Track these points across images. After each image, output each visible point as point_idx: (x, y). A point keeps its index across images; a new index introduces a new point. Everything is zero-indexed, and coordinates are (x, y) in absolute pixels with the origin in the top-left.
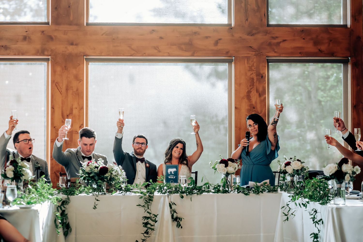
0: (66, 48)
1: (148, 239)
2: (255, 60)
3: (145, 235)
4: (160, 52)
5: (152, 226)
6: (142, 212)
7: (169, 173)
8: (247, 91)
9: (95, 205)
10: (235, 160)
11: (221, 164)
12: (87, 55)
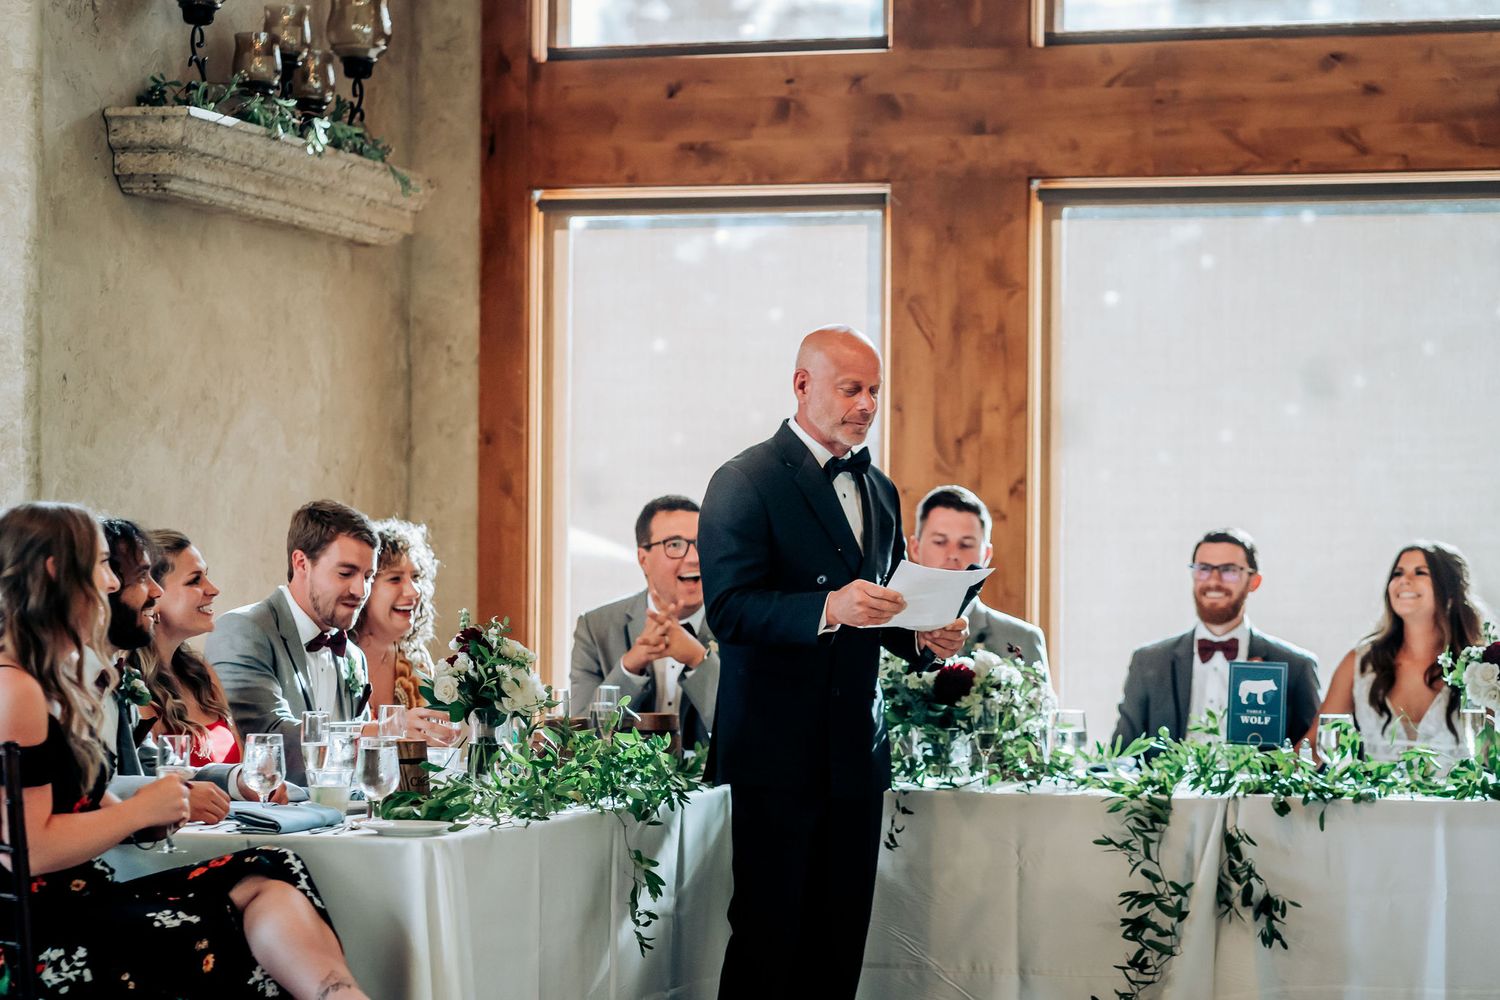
0: (954, 146)
1: (1145, 992)
3: (1132, 973)
4: (1363, 150)
5: (1162, 933)
6: (1117, 874)
7: (1244, 702)
12: (1045, 177)
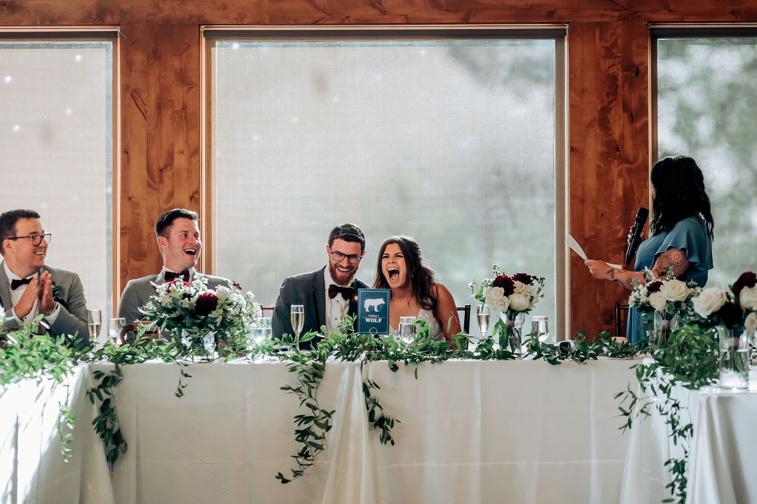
0: (157, 5)
1: (307, 470)
2: (619, 31)
3: (301, 460)
4: (384, 13)
5: (317, 438)
6: (294, 405)
7: (367, 310)
8: (599, 108)
9: (181, 388)
10: (532, 278)
11: (495, 287)
12: (207, 24)
